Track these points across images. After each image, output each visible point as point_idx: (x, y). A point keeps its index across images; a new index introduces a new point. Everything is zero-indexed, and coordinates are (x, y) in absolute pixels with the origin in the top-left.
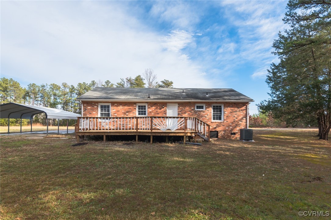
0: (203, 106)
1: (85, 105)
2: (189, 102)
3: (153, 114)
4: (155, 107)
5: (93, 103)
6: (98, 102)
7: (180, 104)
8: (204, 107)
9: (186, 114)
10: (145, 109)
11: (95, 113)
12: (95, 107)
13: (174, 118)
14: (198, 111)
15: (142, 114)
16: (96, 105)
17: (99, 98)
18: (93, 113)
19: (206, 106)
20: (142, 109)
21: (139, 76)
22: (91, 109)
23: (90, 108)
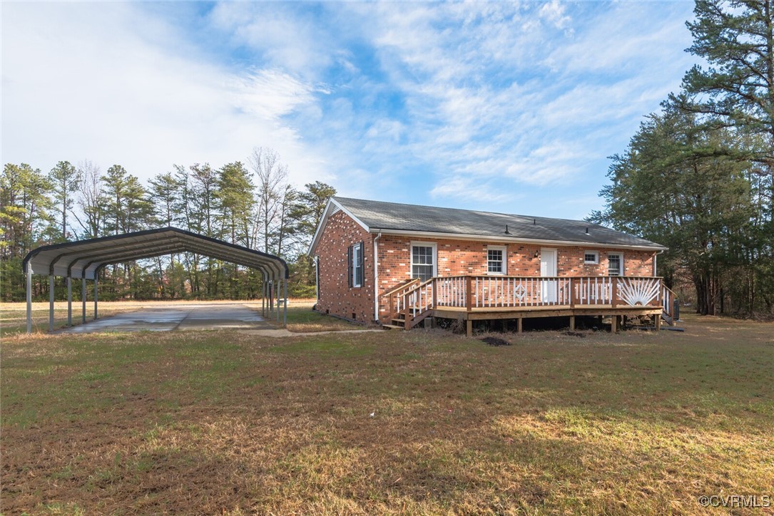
0: (593, 256)
1: (381, 244)
2: (577, 247)
3: (517, 269)
4: (522, 255)
5: (400, 241)
6: (410, 239)
7: (562, 250)
8: (597, 258)
9: (572, 271)
10: (500, 258)
11: (404, 265)
12: (404, 250)
13: (551, 279)
14: (589, 265)
15: (495, 270)
16: (406, 246)
17: (410, 228)
18: (401, 265)
19: (600, 255)
20: (495, 258)
21: (239, 164)
22: (395, 255)
23: (392, 251)
